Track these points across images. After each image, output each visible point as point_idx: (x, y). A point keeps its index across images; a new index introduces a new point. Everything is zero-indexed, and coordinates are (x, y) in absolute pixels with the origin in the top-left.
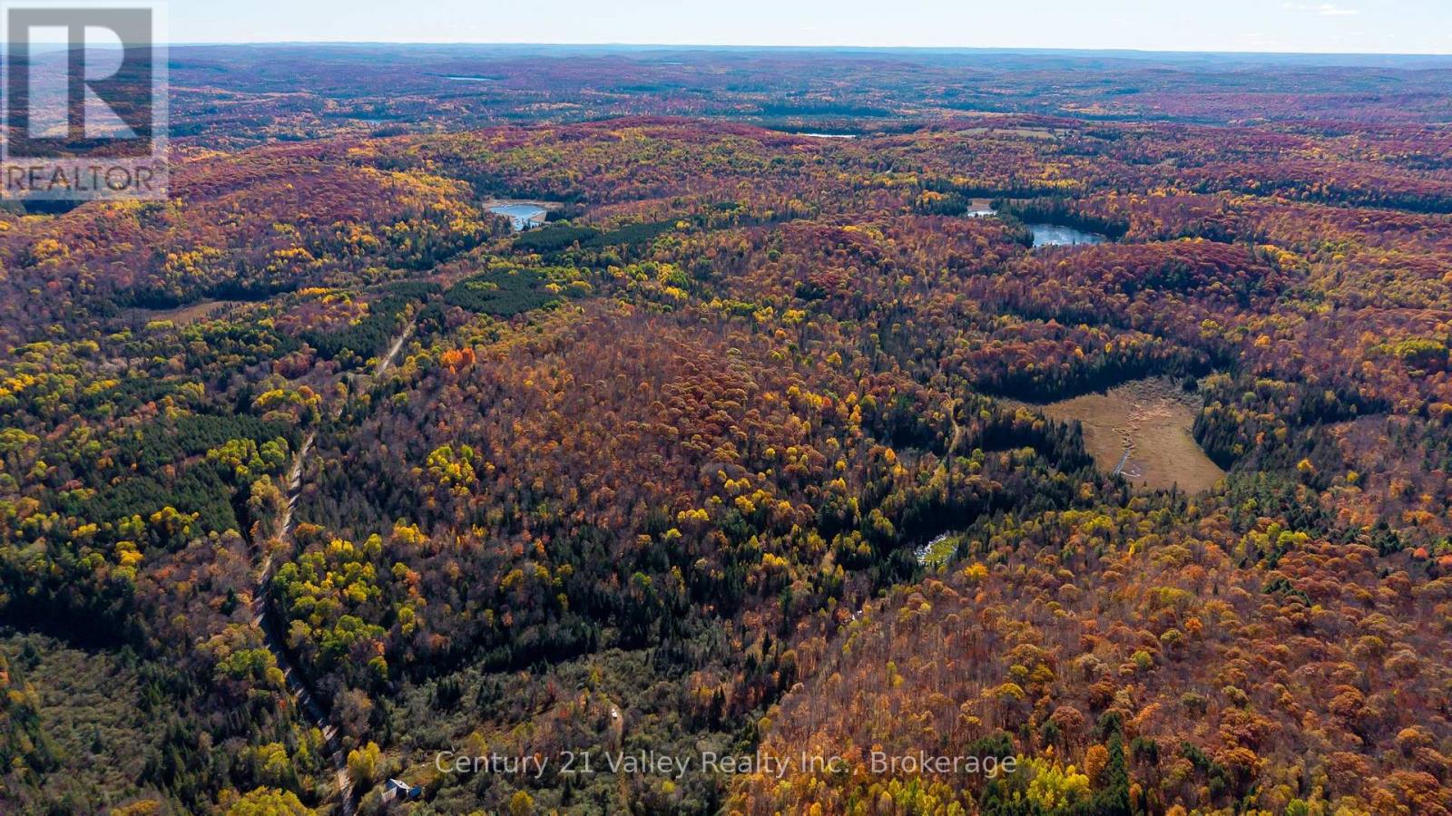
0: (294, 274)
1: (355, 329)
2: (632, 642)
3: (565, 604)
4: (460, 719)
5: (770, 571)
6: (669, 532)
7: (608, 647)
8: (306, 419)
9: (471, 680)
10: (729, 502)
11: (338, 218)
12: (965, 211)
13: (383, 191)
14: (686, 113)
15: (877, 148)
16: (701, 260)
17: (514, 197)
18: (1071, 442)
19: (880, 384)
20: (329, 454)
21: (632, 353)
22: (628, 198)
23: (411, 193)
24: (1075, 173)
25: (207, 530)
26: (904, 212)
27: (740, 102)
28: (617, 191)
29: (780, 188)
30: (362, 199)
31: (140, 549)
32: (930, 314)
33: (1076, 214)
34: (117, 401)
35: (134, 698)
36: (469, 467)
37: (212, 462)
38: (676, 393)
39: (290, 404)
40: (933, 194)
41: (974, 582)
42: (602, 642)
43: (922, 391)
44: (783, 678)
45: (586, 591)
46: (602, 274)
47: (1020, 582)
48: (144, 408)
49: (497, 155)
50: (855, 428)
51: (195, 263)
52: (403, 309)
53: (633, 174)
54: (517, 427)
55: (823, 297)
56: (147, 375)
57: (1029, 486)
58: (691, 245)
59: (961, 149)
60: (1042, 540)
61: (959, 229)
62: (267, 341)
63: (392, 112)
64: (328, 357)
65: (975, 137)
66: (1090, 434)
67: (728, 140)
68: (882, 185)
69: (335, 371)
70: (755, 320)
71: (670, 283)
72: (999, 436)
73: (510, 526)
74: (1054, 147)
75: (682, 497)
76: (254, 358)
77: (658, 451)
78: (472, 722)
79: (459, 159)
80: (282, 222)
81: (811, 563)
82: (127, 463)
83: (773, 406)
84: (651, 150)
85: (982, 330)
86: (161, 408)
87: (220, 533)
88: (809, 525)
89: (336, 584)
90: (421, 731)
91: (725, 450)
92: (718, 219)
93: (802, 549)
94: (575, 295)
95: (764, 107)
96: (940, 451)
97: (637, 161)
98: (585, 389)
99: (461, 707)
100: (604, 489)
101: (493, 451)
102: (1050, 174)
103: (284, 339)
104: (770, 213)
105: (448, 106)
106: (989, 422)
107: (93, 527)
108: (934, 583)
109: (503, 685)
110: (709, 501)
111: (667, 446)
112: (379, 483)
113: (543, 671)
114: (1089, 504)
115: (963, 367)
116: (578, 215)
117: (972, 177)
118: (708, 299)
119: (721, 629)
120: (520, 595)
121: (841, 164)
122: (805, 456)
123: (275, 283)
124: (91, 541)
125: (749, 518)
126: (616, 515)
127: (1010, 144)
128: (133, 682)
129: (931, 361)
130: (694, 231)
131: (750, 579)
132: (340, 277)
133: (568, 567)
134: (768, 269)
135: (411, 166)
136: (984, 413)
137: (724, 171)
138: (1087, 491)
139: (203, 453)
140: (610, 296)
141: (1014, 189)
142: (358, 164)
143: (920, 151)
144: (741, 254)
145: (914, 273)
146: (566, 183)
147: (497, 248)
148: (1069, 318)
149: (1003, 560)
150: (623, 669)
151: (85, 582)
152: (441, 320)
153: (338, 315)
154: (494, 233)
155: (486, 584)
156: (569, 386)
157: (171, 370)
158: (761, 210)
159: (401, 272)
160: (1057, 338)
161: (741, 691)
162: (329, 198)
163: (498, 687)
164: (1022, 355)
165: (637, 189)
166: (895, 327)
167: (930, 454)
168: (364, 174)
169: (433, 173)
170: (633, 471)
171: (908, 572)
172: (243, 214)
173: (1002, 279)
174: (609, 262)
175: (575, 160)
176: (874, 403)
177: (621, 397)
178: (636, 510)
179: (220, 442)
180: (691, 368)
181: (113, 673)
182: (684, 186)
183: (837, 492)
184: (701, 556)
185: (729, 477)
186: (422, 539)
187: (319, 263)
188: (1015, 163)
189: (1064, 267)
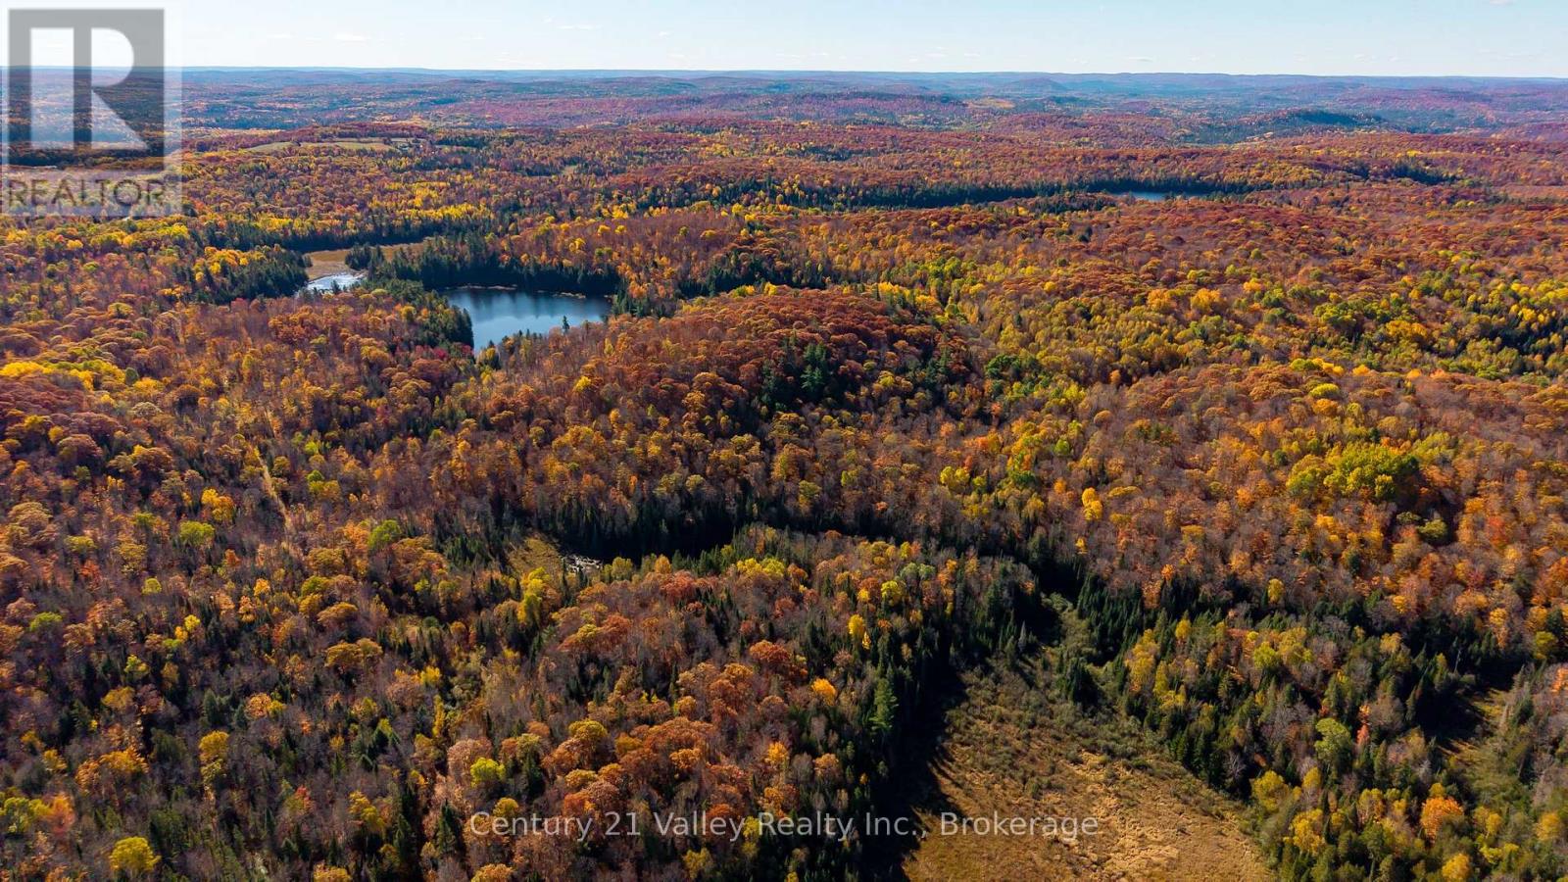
12: (303, 280)
26: (171, 300)
33: (515, 260)
40: (226, 254)
59: (258, 171)
61: (313, 328)
65: (275, 154)
68: (112, 246)
74: (405, 162)
102: (421, 199)
117: (294, 215)
127: (337, 160)
141: (378, 229)
188: (359, 186)
189: (590, 391)
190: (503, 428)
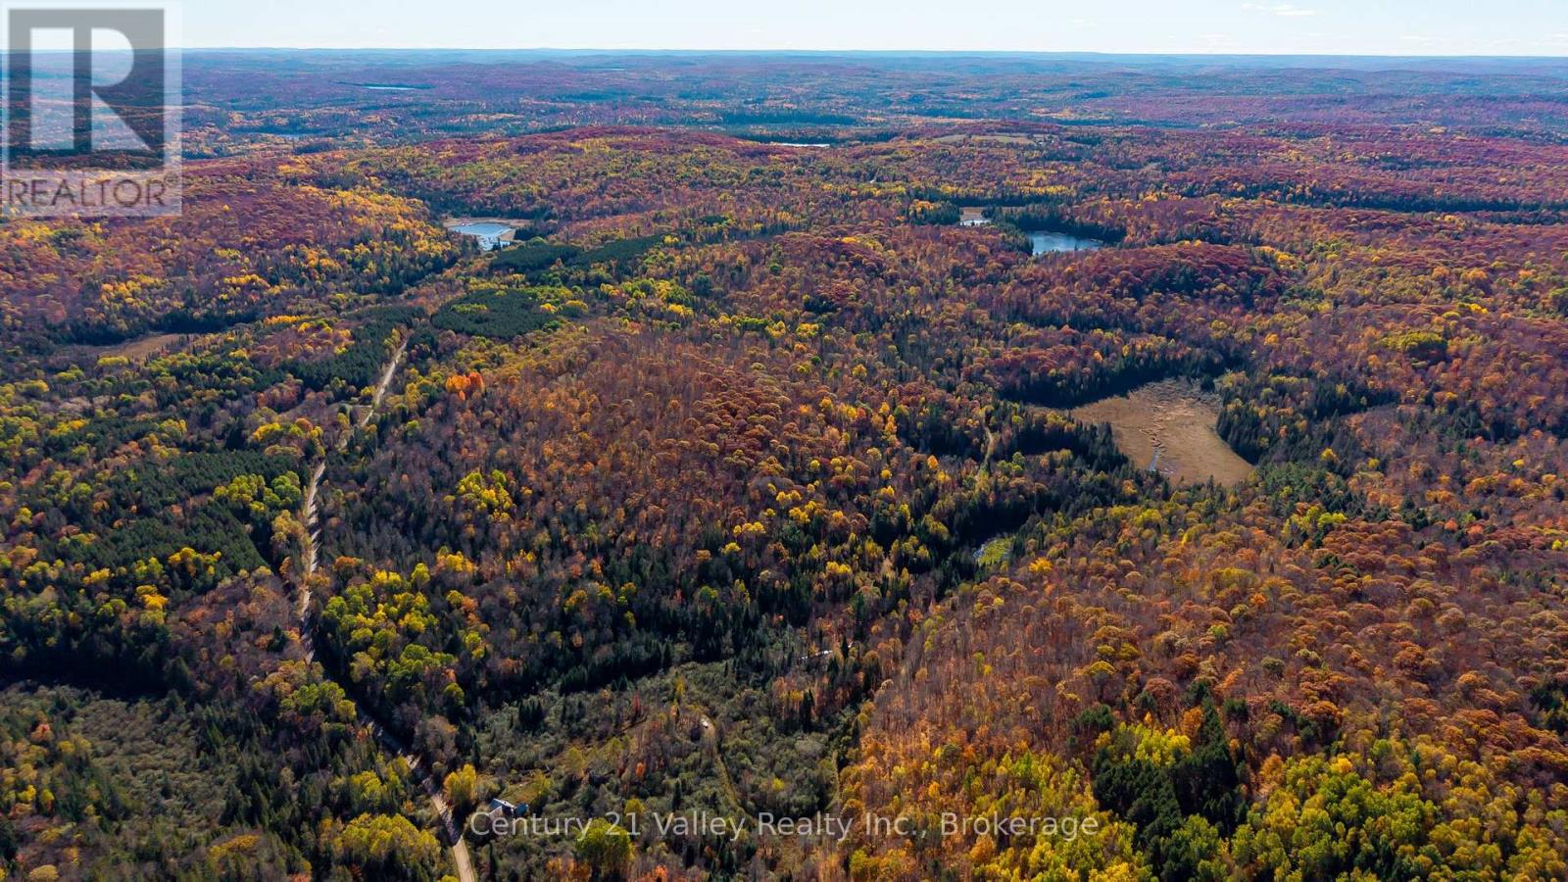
0: (251, 303)
1: (342, 357)
2: (707, 654)
3: (633, 622)
4: (548, 740)
5: (835, 578)
6: (728, 547)
7: (683, 662)
8: (309, 452)
9: (550, 700)
10: (783, 514)
11: (288, 241)
13: (333, 212)
14: (639, 123)
15: (857, 157)
16: (698, 275)
17: (475, 215)
18: (1104, 443)
19: (909, 394)
20: (346, 487)
21: (652, 371)
22: (602, 214)
23: (364, 213)
24: (1062, 179)
25: (235, 570)
26: (899, 223)
27: (698, 111)
28: (589, 206)
29: (764, 201)
30: (312, 221)
31: (163, 592)
32: (942, 324)
33: (1072, 220)
34: (92, 442)
35: (191, 742)
36: (504, 493)
37: (223, 500)
38: (709, 409)
39: (291, 438)
40: (925, 203)
41: (1039, 577)
42: (677, 657)
43: (950, 399)
44: (867, 678)
45: (652, 608)
46: (596, 293)
47: (1084, 573)
48: (125, 448)
49: (448, 170)
50: (893, 437)
51: (134, 294)
52: (390, 335)
53: (603, 188)
54: (548, 449)
55: (834, 310)
56: (116, 414)
57: (1072, 485)
58: (684, 261)
59: (943, 157)
60: (1095, 535)
61: (958, 239)
62: (245, 373)
63: (308, 125)
64: (317, 389)
65: (954, 144)
66: (1120, 435)
67: (700, 151)
68: (870, 195)
69: (329, 402)
70: (769, 336)
71: (670, 300)
72: (1033, 440)
73: (561, 550)
74: (1036, 153)
75: (734, 511)
76: (234, 392)
77: (701, 468)
78: (561, 741)
79: (406, 176)
80: (225, 247)
81: (872, 570)
82: (126, 506)
83: (808, 420)
84: (619, 162)
85: (997, 338)
86: (146, 447)
87: (250, 571)
88: (863, 533)
89: (389, 616)
90: (510, 752)
91: (769, 464)
92: (705, 233)
93: (861, 556)
94: (574, 314)
95: (724, 115)
96: (978, 458)
97: (605, 174)
98: (612, 409)
99: (546, 727)
100: (652, 507)
101: (526, 476)
102: (1037, 181)
103: (265, 372)
104: (758, 226)
105: (374, 118)
106: (1021, 427)
107: (106, 572)
108: (1001, 580)
109: (586, 704)
110: (763, 514)
111: (709, 463)
112: (407, 514)
113: (623, 688)
114: (1133, 500)
115: (986, 375)
116: (551, 232)
117: (960, 185)
118: (716, 316)
119: (793, 637)
120: (585, 616)
121: (822, 174)
122: (850, 467)
123: (230, 312)
124: (106, 588)
125: (805, 528)
126: (668, 532)
127: (993, 151)
128: (185, 726)
129: (953, 370)
130: (683, 246)
131: (816, 587)
132: (304, 304)
133: (631, 586)
134: (771, 283)
135: (354, 184)
136: (1016, 418)
137: (701, 183)
138: (1129, 488)
139: (210, 491)
140: (609, 313)
141: (1004, 197)
142: (294, 183)
143: (902, 160)
144: (739, 269)
145: (920, 284)
146: (530, 199)
147: (473, 268)
148: (1083, 324)
149: (1062, 555)
150: (704, 681)
151: (110, 629)
152: (434, 346)
153: (319, 344)
154: (464, 253)
155: (549, 608)
156: (594, 407)
157: (143, 408)
158: (749, 223)
159: (372, 297)
160: (1074, 343)
161: (829, 693)
162: (275, 219)
163: (580, 706)
164: (1044, 361)
165: (610, 204)
166: (911, 338)
167: (969, 461)
168: (306, 193)
169: (381, 192)
170: (678, 489)
171: (969, 572)
172: (177, 238)
173: (1008, 288)
174: (599, 281)
175: (538, 175)
176: (907, 412)
177: (651, 416)
178: (689, 527)
179: (226, 479)
180: (718, 384)
181: (161, 720)
182: (661, 199)
183: (888, 500)
184: (763, 568)
185: (779, 489)
186: (470, 566)
187: (276, 290)
188: (1001, 170)
189: (1070, 273)
190: (1028, 284)
